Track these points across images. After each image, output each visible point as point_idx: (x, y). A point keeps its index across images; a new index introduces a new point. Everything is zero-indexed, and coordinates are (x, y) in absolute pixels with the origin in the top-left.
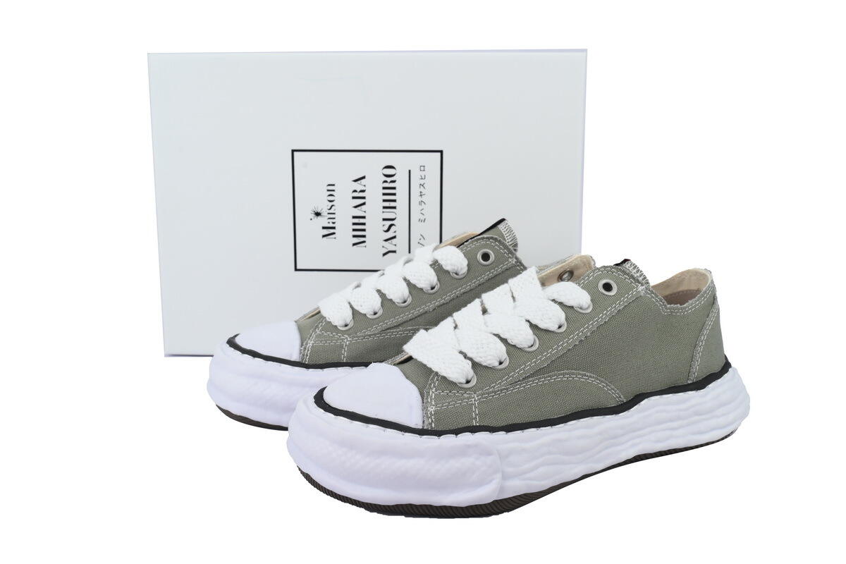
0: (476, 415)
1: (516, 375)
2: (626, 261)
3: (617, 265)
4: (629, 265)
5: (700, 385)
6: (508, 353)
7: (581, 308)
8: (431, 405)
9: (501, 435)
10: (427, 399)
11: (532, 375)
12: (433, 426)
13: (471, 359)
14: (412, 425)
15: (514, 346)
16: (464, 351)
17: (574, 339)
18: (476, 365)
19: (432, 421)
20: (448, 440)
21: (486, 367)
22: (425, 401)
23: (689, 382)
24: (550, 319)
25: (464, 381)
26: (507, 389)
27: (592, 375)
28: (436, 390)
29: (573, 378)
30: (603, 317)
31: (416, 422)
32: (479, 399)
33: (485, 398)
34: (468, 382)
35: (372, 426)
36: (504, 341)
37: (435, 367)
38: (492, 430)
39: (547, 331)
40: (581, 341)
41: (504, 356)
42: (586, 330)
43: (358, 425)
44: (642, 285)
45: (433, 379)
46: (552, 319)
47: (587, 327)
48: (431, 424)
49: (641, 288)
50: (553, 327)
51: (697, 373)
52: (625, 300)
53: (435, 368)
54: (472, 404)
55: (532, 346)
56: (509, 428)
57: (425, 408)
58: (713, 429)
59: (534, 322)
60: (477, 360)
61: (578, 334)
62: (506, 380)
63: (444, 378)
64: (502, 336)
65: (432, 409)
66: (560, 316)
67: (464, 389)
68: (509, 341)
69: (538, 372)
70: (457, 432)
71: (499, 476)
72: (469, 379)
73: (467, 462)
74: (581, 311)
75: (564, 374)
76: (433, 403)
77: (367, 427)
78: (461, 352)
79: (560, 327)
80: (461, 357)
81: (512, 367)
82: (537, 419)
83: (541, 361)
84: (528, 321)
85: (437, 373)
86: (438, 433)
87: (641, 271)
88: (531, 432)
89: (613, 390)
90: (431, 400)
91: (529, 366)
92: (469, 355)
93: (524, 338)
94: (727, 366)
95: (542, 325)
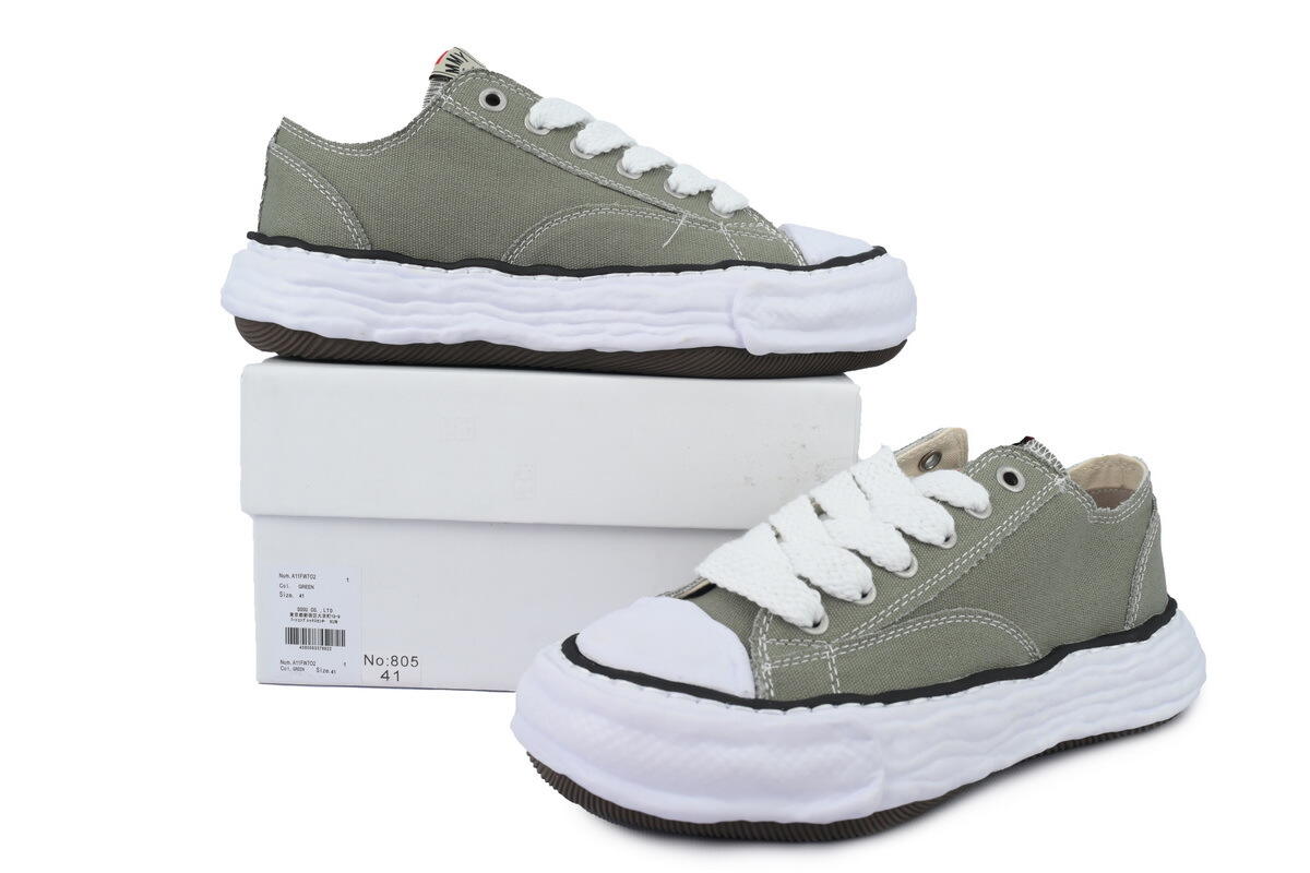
0: (835, 677)
1: (887, 613)
2: (1027, 439)
3: (1016, 444)
4: (1033, 445)
5: (1142, 632)
6: (875, 580)
7: (975, 511)
8: (765, 661)
9: (876, 708)
10: (756, 651)
11: (913, 615)
12: (772, 693)
13: (818, 589)
14: (739, 693)
15: (883, 568)
16: (805, 575)
17: (969, 557)
18: (827, 598)
19: (770, 687)
20: (800, 715)
21: (842, 601)
22: (753, 655)
23: (1127, 628)
24: (934, 526)
25: (811, 624)
26: (877, 636)
27: (998, 616)
28: (768, 638)
29: (971, 619)
30: (1009, 525)
31: (744, 688)
32: (836, 652)
33: (845, 650)
34: (816, 625)
35: (675, 695)
36: (867, 560)
37: (762, 600)
38: (864, 700)
39: (929, 545)
40: (980, 562)
41: (869, 585)
42: (987, 543)
43: (651, 692)
44: (1061, 476)
45: (760, 621)
46: (936, 527)
47: (988, 541)
48: (769, 691)
49: (1059, 481)
50: (938, 540)
51: (1136, 617)
52: (1039, 498)
53: (762, 602)
54: (826, 660)
55: (908, 568)
56: (888, 698)
57: (755, 667)
58: (1164, 702)
59: (908, 531)
60: (829, 589)
61: (974, 551)
62: (874, 622)
63: (779, 619)
64: (863, 552)
65: (767, 668)
66: (947, 522)
67: (812, 635)
68: (875, 561)
69: (922, 610)
70: (811, 703)
71: (881, 773)
72: (818, 620)
73: (834, 750)
74: (975, 515)
75: (957, 614)
76: (768, 658)
77: (669, 696)
78: (801, 577)
79: (947, 539)
80: (803, 585)
81: (880, 603)
82: (924, 684)
83: (924, 592)
84: (899, 530)
85: (766, 610)
86: (784, 706)
87: (1053, 456)
88: (919, 703)
89: (1026, 638)
90: (763, 653)
91: (906, 601)
92: (814, 581)
93: (897, 556)
94: (1171, 606)
95: (921, 537)
